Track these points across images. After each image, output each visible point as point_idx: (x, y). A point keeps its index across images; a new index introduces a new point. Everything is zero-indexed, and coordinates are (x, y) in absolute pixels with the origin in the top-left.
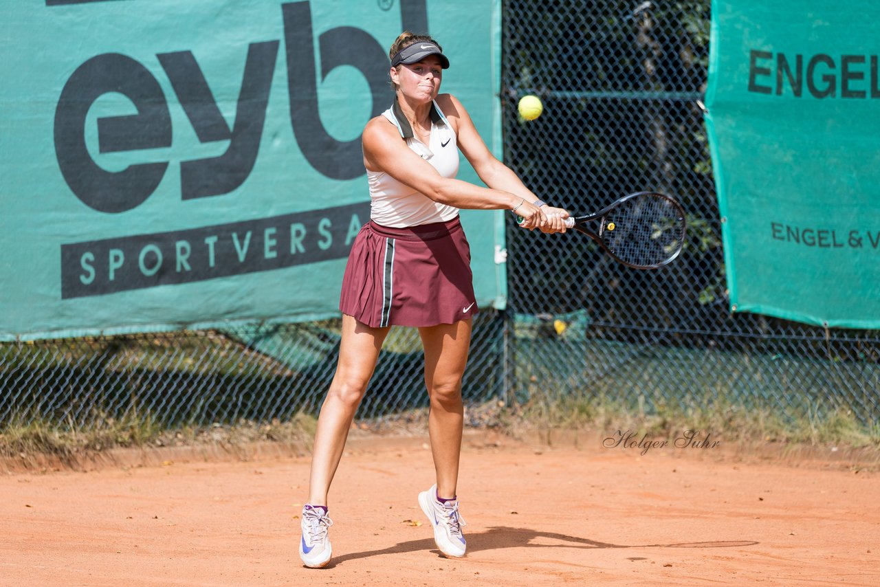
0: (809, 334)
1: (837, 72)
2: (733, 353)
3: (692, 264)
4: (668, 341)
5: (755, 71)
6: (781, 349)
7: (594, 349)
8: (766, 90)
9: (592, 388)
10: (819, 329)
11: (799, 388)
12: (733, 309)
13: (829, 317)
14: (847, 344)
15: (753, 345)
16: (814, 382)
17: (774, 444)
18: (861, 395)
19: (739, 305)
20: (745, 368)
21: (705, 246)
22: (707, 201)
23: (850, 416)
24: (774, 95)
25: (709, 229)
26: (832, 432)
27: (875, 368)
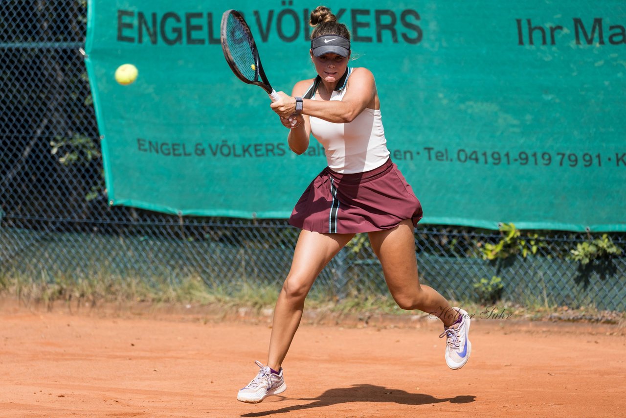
0: (168, 221)
1: (183, 25)
2: (111, 236)
3: (79, 170)
4: (62, 228)
5: (122, 26)
6: (147, 233)
7: (7, 235)
8: (131, 40)
9: (6, 265)
10: (175, 217)
11: (161, 261)
12: (111, 203)
13: (183, 208)
14: (196, 228)
16: (172, 257)
17: (143, 304)
18: (207, 265)
19: (115, 200)
20: (121, 247)
21: (90, 157)
22: (90, 123)
23: (199, 281)
24: (136, 43)
25: (92, 144)
26: (186, 293)
27: (217, 245)
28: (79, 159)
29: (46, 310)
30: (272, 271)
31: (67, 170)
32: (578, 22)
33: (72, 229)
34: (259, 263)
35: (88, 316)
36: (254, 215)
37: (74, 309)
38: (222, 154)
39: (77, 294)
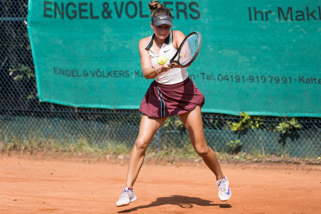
0: (69, 110)
1: (77, 9)
2: (41, 118)
3: (24, 84)
4: (15, 114)
5: (46, 9)
6: (59, 116)
8: (51, 16)
10: (73, 108)
11: (66, 131)
12: (40, 101)
13: (77, 103)
14: (84, 114)
15: (48, 115)
16: (72, 129)
17: (57, 153)
18: (90, 133)
19: (42, 99)
20: (45, 124)
21: (29, 77)
22: (29, 59)
23: (86, 141)
24: (53, 18)
25: (30, 70)
26: (79, 148)
27: (95, 123)
28: (24, 78)
29: (7, 156)
30: (123, 136)
31: (17, 84)
32: (280, 9)
33: (20, 114)
34: (116, 132)
35: (29, 159)
36: (113, 107)
37: (21, 156)
38: (97, 75)
39: (23, 148)
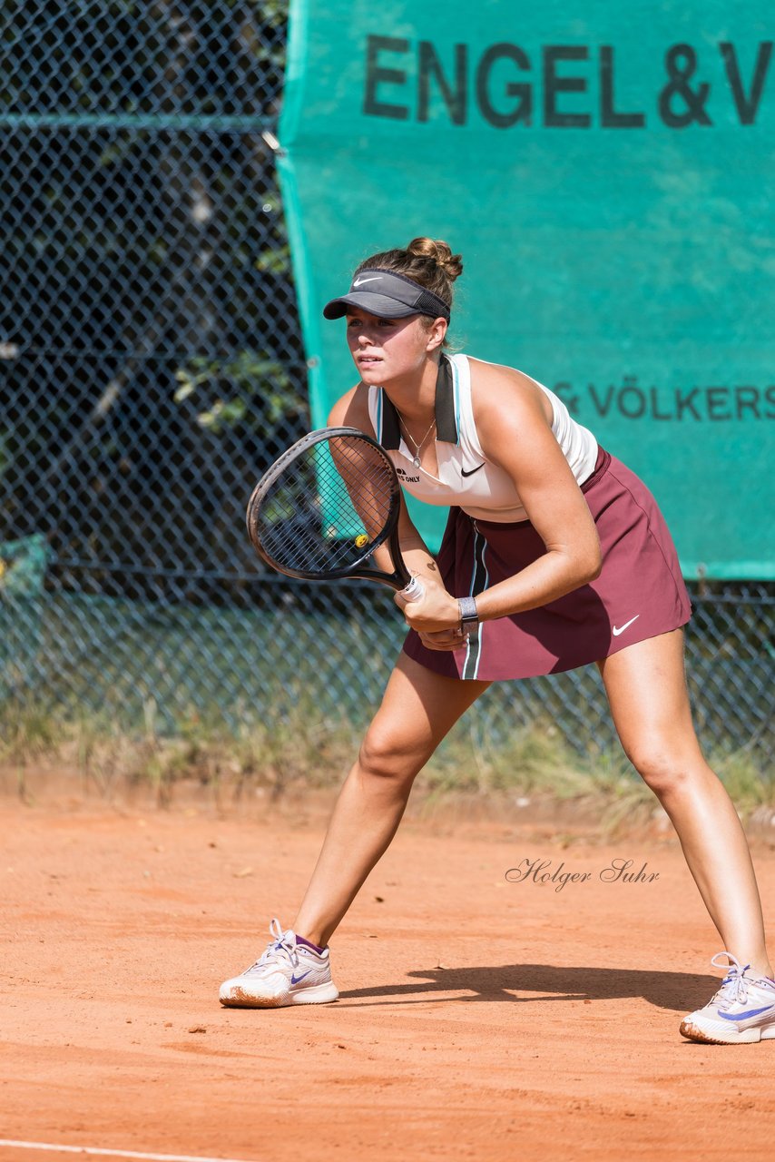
1: (535, 77)
2: (328, 616)
3: (250, 447)
5: (376, 76)
7: (59, 611)
8: (398, 112)
9: (55, 686)
12: (331, 533)
15: (366, 603)
18: (575, 698)
19: (342, 526)
20: (352, 649)
21: (277, 413)
22: (282, 326)
23: (552, 739)
24: (411, 120)
25: (284, 380)
26: (518, 769)
28: (249, 417)
29: (153, 804)
30: (743, 715)
31: (218, 445)
34: (710, 695)
35: (263, 823)
36: (700, 570)
37: (228, 804)
38: (623, 410)
39: (236, 766)
